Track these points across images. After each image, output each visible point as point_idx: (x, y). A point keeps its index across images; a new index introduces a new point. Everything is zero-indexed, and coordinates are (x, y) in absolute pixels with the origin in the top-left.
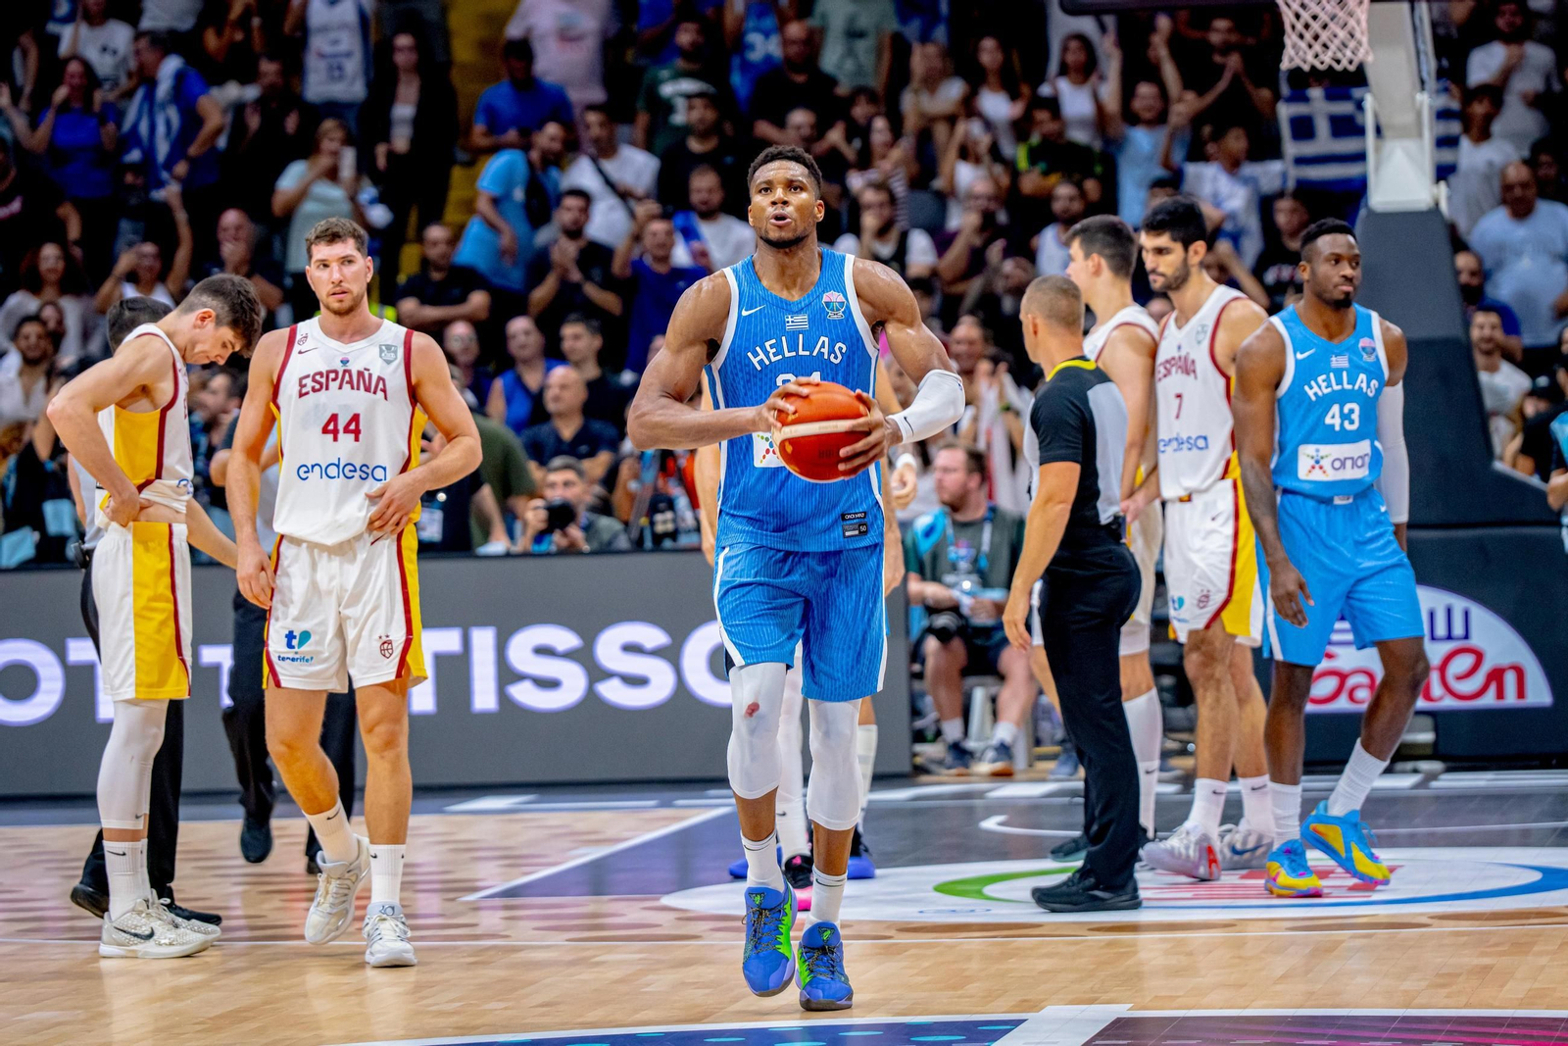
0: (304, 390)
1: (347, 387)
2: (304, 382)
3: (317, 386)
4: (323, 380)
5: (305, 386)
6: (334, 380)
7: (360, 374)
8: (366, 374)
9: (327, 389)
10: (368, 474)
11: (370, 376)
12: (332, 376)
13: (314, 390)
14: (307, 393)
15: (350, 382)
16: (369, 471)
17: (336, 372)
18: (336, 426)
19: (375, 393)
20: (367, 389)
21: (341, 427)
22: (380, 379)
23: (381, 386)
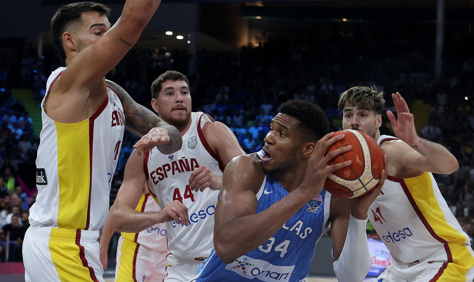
0: (155, 180)
1: (176, 172)
2: (153, 175)
3: (161, 177)
4: (163, 172)
5: (155, 178)
6: (168, 170)
7: (181, 161)
8: (184, 160)
9: (166, 177)
10: (205, 214)
11: (186, 160)
12: (167, 168)
13: (161, 179)
14: (158, 182)
15: (178, 169)
16: (205, 212)
17: (168, 165)
18: (179, 195)
19: (193, 170)
20: (188, 170)
21: (182, 195)
22: (192, 160)
23: (194, 164)
